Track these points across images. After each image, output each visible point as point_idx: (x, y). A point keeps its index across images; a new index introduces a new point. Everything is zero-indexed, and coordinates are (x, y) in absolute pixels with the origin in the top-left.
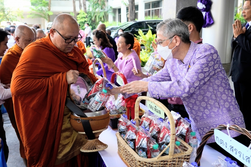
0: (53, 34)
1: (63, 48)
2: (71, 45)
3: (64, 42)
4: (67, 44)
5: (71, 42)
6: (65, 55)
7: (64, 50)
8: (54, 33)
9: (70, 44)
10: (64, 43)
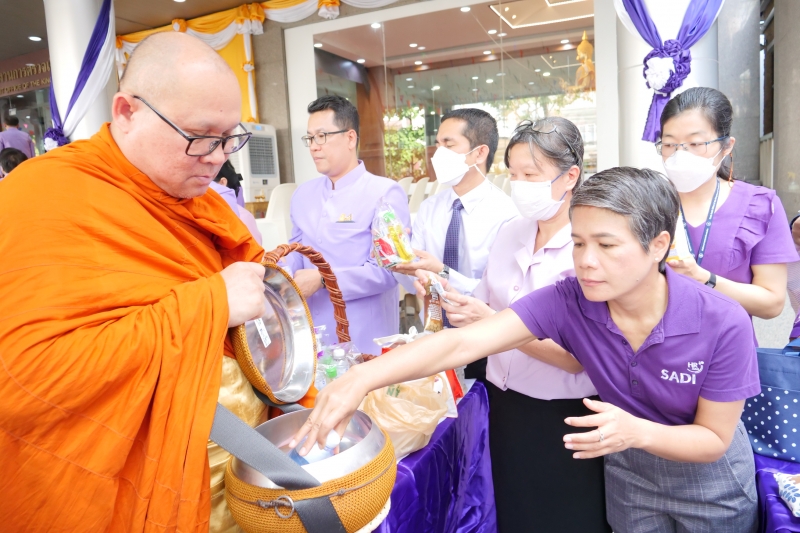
0: (128, 118)
1: (178, 177)
2: (210, 164)
3: (179, 149)
4: (196, 159)
5: (210, 153)
6: (182, 210)
7: (182, 186)
8: (135, 115)
9: (207, 159)
10: (181, 156)
